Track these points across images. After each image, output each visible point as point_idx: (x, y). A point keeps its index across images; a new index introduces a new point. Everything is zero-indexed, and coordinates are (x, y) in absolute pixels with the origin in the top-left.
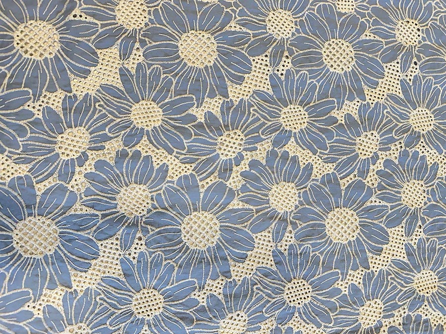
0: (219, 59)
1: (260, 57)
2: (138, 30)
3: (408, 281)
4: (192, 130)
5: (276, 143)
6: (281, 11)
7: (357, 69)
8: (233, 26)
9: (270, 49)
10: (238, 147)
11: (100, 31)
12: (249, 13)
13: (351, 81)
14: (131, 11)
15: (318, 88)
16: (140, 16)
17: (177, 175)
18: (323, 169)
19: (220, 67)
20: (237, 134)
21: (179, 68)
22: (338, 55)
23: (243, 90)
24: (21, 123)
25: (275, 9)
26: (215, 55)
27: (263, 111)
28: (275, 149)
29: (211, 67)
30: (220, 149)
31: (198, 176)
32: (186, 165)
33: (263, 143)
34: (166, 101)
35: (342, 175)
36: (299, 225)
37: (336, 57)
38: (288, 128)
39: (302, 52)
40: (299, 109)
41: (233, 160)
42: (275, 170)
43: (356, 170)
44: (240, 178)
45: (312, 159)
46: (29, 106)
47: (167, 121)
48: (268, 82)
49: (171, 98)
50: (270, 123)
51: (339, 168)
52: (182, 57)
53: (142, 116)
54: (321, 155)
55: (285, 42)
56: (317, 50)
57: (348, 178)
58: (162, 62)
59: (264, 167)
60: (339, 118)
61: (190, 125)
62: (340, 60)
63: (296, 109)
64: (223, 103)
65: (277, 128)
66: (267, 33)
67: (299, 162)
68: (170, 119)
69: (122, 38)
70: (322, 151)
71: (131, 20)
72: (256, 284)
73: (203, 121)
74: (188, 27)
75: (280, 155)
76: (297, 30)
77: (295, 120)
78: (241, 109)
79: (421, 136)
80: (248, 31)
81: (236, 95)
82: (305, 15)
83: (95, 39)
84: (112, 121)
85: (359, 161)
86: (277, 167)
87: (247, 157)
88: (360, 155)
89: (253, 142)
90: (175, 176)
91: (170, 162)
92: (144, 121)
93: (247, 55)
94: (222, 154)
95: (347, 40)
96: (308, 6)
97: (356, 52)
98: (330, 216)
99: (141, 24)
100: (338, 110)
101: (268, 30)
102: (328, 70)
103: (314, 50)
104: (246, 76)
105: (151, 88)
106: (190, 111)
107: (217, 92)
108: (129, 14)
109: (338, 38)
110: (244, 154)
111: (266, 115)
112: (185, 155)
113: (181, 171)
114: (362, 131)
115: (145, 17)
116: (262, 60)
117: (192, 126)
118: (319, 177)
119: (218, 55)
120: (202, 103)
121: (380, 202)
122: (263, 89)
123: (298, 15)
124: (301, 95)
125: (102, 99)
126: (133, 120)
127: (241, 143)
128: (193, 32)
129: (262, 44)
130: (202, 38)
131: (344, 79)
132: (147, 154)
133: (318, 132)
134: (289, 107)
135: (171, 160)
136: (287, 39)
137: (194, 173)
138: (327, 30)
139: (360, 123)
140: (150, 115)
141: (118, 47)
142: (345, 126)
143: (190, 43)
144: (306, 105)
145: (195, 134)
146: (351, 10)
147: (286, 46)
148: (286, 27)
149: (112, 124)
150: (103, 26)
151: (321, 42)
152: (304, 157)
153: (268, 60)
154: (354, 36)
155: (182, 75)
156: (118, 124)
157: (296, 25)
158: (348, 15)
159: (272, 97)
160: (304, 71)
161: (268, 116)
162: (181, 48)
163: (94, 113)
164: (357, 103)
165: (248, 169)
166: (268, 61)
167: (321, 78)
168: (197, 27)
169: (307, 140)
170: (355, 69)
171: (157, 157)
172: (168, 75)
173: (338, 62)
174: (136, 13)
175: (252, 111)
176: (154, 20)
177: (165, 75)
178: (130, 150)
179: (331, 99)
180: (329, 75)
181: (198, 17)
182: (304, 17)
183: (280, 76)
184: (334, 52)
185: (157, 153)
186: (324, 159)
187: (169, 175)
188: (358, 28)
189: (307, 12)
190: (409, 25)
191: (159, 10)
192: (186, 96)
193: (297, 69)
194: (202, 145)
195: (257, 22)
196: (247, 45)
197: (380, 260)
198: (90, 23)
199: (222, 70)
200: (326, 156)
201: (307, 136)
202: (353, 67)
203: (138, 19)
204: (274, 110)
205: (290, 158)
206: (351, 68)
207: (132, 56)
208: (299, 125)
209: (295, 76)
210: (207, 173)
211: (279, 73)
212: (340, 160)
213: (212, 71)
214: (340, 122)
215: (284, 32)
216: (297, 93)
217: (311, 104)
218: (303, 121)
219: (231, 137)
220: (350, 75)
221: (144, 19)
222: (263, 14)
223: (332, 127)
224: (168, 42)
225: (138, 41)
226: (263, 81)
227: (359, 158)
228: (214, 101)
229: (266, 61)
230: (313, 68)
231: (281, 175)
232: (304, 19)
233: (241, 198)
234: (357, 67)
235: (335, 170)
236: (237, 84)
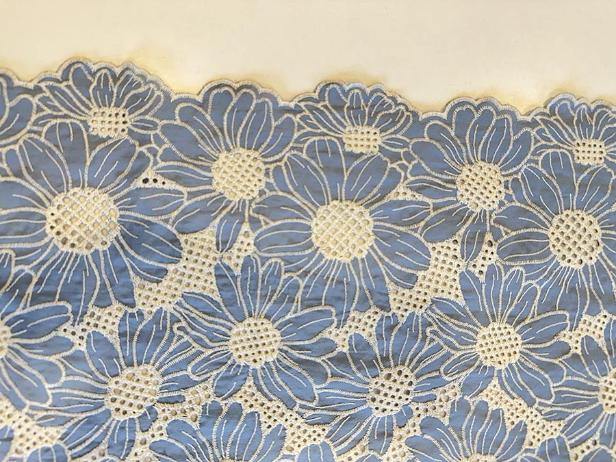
0: (376, 247)
1: (445, 244)
2: (247, 202)
4: (327, 367)
5: (467, 388)
6: (482, 164)
7: (605, 261)
8: (402, 192)
9: (462, 231)
10: (405, 397)
11: (186, 203)
12: (428, 170)
13: (595, 280)
14: (238, 169)
15: (539, 293)
16: (252, 179)
17: (299, 446)
18: (544, 431)
19: (377, 260)
20: (403, 374)
21: (311, 263)
22: (574, 238)
23: (415, 297)
24: (52, 359)
25: (473, 161)
26: (371, 241)
27: (448, 334)
28: (466, 398)
29: (362, 260)
30: (374, 400)
31: (335, 447)
32: (316, 428)
33: (446, 388)
34: (288, 317)
35: (573, 441)
37: (572, 241)
38: (488, 363)
39: (514, 233)
40: (507, 330)
41: (394, 417)
42: (463, 433)
43: (598, 433)
44: (405, 448)
45: (525, 415)
46: (65, 330)
47: (286, 352)
48: (457, 284)
49: (295, 312)
50: (459, 354)
51: (569, 429)
52: (317, 244)
53: (246, 345)
54: (541, 408)
55: (488, 218)
56: (540, 231)
57: (583, 447)
58: (283, 254)
59: (446, 429)
60: (572, 344)
61: (324, 358)
62: (577, 246)
63: (503, 331)
64: (381, 320)
65: (470, 362)
66: (457, 201)
67: (504, 420)
68: (292, 347)
69: (222, 216)
70: (543, 401)
71: (237, 184)
73: (346, 350)
74: (327, 195)
75: (473, 408)
76: (508, 197)
77: (501, 348)
78: (412, 330)
80: (426, 200)
81: (404, 306)
82: (522, 171)
83: (177, 218)
84: (199, 353)
85: (603, 419)
86: (468, 428)
87: (418, 412)
88: (604, 407)
90: (296, 447)
91: (289, 423)
92: (249, 352)
93: (423, 241)
94: (377, 408)
95: (590, 211)
96: (528, 157)
97: (604, 231)
99: (252, 191)
100: (571, 330)
101: (459, 198)
102: (558, 264)
103: (536, 230)
104: (420, 274)
105: (264, 296)
106: (326, 335)
107: (371, 302)
108: (234, 175)
109: (575, 208)
110: (414, 408)
111: (452, 340)
112: (314, 409)
113: (307, 438)
114: (610, 366)
115: (260, 180)
116: (449, 248)
117: (329, 359)
118: (537, 446)
119: (376, 240)
120: (345, 320)
122: (448, 297)
123: (510, 171)
124: (510, 306)
125: (184, 318)
126: (232, 351)
127: (409, 389)
128: (335, 202)
129: (450, 221)
130: (350, 213)
131: (583, 277)
132: (252, 410)
133: (537, 370)
134: (491, 326)
135: (292, 421)
136: (491, 212)
138: (558, 195)
139: (607, 353)
140: (260, 342)
141: (215, 230)
142: (582, 358)
143: (331, 222)
144: (518, 323)
145: (332, 374)
146: (597, 161)
147: (488, 225)
148: (490, 192)
149: (198, 360)
150: (191, 195)
151: (547, 216)
152: (514, 410)
153: (459, 248)
154: (602, 204)
155: (315, 274)
156: (207, 359)
157: (506, 187)
158: (592, 169)
159: (463, 310)
160: (518, 267)
161: (455, 342)
162: (315, 230)
163: (170, 341)
164: (603, 319)
165: (418, 433)
166: (458, 251)
167: (546, 278)
168: (343, 195)
169: (518, 382)
170: (602, 261)
171: (269, 414)
172: (292, 274)
173: (574, 250)
174: (245, 174)
175: (428, 334)
176: (274, 185)
177: (288, 275)
178: (225, 402)
179: (560, 312)
180: (559, 271)
181: (346, 178)
182: (520, 174)
183: (477, 275)
184: (568, 232)
185: (268, 408)
186: (546, 414)
187: (286, 445)
188: (609, 191)
189: (525, 167)
191: (283, 168)
192: (320, 308)
193: (507, 263)
194: (344, 393)
195: (442, 183)
196: (422, 224)
198: (169, 191)
199: (381, 265)
200: (549, 409)
201: (519, 376)
202: (599, 258)
203: (248, 184)
204: (467, 331)
205: (489, 413)
206: (595, 260)
207: (237, 245)
208: (506, 358)
209: (503, 275)
210: (349, 441)
211: (477, 270)
212: (571, 416)
213: (364, 267)
214: (573, 351)
215: (486, 200)
216: (505, 303)
217: (527, 321)
218: (514, 350)
219: (392, 379)
220: (593, 270)
221: (258, 183)
222: (451, 170)
223: (561, 360)
224: (295, 221)
225: (247, 220)
226: (449, 284)
227: (604, 412)
228: (366, 316)
229: (455, 250)
230: (532, 262)
231: (473, 443)
232: (519, 177)
234: (606, 258)
235: (562, 432)
236: (404, 287)
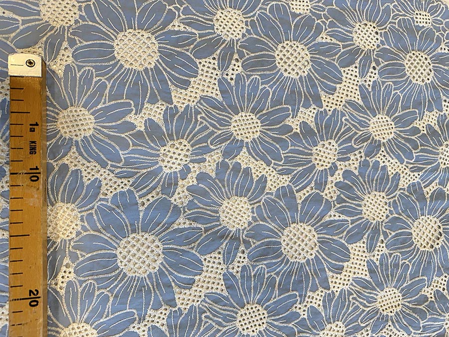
0: (160, 61)
1: (207, 60)
2: (66, 28)
3: (371, 300)
4: (129, 140)
5: (227, 154)
6: (230, 9)
7: (313, 74)
8: (177, 25)
9: (219, 51)
10: (184, 159)
11: (21, 28)
12: (194, 12)
13: (307, 86)
14: (59, 6)
15: (271, 94)
16: (69, 12)
17: (111, 192)
18: (278, 182)
19: (162, 70)
20: (183, 144)
21: (114, 70)
22: (292, 58)
23: (189, 95)
25: (224, 7)
26: (156, 57)
27: (212, 119)
28: (227, 160)
29: (151, 69)
30: (163, 161)
31: (137, 192)
32: (123, 180)
33: (212, 153)
34: (99, 107)
35: (298, 188)
36: (252, 244)
37: (291, 60)
38: (239, 138)
39: (253, 55)
40: (251, 117)
41: (178, 173)
42: (226, 183)
43: (313, 182)
44: (187, 193)
45: (265, 171)
47: (99, 130)
48: (216, 87)
49: (104, 104)
50: (220, 132)
51: (295, 180)
52: (119, 58)
53: (70, 124)
54: (275, 167)
55: (235, 44)
56: (269, 53)
57: (305, 191)
58: (94, 64)
59: (213, 180)
60: (294, 127)
61: (127, 134)
62: (294, 64)
63: (248, 117)
64: (167, 109)
65: (228, 137)
66: (215, 33)
67: (251, 174)
68: (103, 127)
69: (47, 36)
70: (277, 162)
71: (58, 16)
72: (205, 312)
73: (142, 129)
74: (125, 25)
75: (231, 167)
76: (248, 31)
77: (247, 128)
78: (188, 115)
79: (382, 145)
80: (194, 31)
81: (181, 101)
82: (257, 15)
83: (15, 37)
85: (316, 172)
86: (228, 180)
87: (194, 169)
88: (316, 166)
89: (200, 153)
90: (109, 193)
91: (103, 177)
92: (72, 130)
93: (193, 57)
94: (166, 167)
95: (302, 42)
96: (260, 6)
97: (312, 55)
98: (286, 232)
99: (70, 20)
100: (293, 118)
101: (216, 31)
102: (282, 75)
103: (267, 53)
104: (192, 80)
105: (81, 93)
106: (127, 119)
107: (159, 98)
108: (56, 9)
109: (292, 40)
110: (191, 167)
111: (215, 123)
112: (121, 168)
113: (117, 187)
114: (319, 140)
115: (75, 14)
116: (210, 63)
117: (130, 135)
118: (274, 190)
119: (160, 56)
120: (141, 110)
121: (340, 216)
122: (211, 95)
123: (249, 15)
124: (253, 102)
126: (59, 129)
127: (187, 153)
128: (130, 30)
129: (208, 46)
130: (141, 38)
131: (300, 84)
132: (76, 168)
133: (271, 142)
134: (240, 114)
135: (105, 175)
136: (237, 41)
137: (132, 189)
138: (281, 31)
139: (316, 132)
140: (80, 123)
141: (43, 46)
142: (301, 135)
143: (128, 43)
144: (258, 113)
145: (133, 144)
146: (306, 11)
147: (236, 48)
148: (236, 27)
150: (24, 22)
151: (274, 44)
152: (258, 168)
153: (216, 63)
154: (310, 38)
155: (118, 78)
157: (247, 25)
158: (302, 16)
159: (221, 104)
160: (256, 76)
161: (217, 124)
162: (116, 48)
164: (313, 111)
165: (195, 183)
167: (275, 83)
168: (136, 25)
169: (260, 150)
170: (311, 74)
171: (89, 171)
172: (101, 78)
173: (293, 66)
174: (64, 9)
175: (199, 119)
176: (86, 17)
177: (98, 78)
178: (56, 163)
179: (285, 106)
180: (283, 80)
181: (137, 14)
182: (255, 17)
183: (229, 80)
184: (288, 55)
185: (88, 167)
186: (279, 171)
187: (102, 192)
188: (314, 30)
189: (258, 12)
190: (366, 28)
191: (92, 6)
192: (122, 101)
193: (248, 73)
194: (142, 157)
195: (204, 21)
196: (192, 46)
197: (341, 279)
198: (9, 18)
199: (164, 73)
200: (281, 168)
201: (260, 146)
202: (309, 72)
203: (66, 15)
204: (225, 118)
205: (242, 170)
206: (306, 73)
207: (59, 57)
208: (251, 134)
209: (246, 80)
210: (148, 188)
211: (229, 77)
212: (295, 172)
213: (153, 74)
214: (294, 130)
215: (234, 33)
216: (249, 100)
217: (264, 112)
218: (256, 130)
219: (175, 147)
220: (305, 80)
221: (73, 15)
222: (210, 13)
223: (286, 136)
224: (102, 42)
225: (66, 40)
226: (211, 86)
227: (316, 169)
228: (156, 107)
229: (214, 64)
230: (265, 73)
231: (232, 189)
232: (255, 19)
233: (187, 215)
234: (313, 72)
235: (290, 182)
236: (182, 88)
